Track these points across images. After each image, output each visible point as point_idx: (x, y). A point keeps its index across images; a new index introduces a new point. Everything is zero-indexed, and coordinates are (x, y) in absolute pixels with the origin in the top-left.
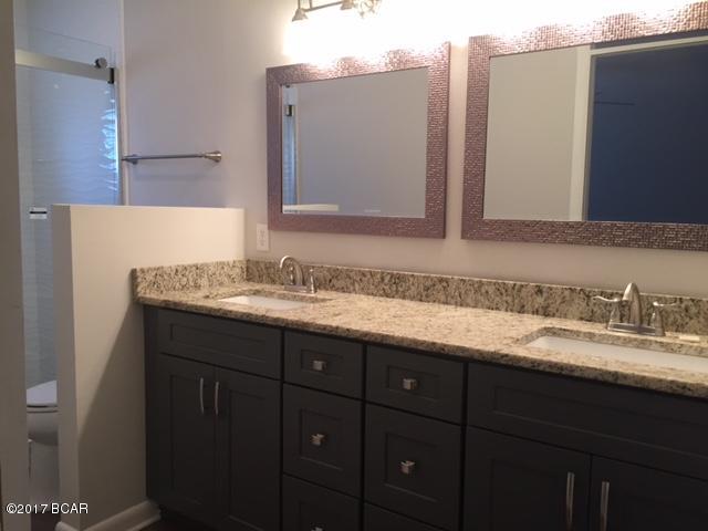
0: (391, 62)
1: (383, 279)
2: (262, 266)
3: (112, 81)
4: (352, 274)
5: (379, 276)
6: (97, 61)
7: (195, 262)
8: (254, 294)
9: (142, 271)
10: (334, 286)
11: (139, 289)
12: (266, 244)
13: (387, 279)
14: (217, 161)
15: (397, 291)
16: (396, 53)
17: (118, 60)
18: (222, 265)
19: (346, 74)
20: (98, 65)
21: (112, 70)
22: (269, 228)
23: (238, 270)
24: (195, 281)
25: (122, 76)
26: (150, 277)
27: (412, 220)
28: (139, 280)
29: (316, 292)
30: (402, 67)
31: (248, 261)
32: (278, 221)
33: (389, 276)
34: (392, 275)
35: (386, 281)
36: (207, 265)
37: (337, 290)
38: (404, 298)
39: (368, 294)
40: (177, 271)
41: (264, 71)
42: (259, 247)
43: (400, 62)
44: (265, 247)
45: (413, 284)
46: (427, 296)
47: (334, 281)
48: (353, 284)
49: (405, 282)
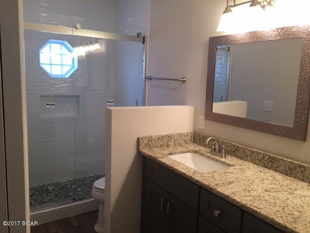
0: (279, 34)
1: (264, 157)
2: (201, 136)
3: (144, 43)
4: (246, 151)
5: (261, 155)
6: (138, 34)
7: (168, 133)
8: (195, 152)
9: (142, 139)
10: (236, 155)
11: (140, 147)
12: (204, 125)
13: (266, 158)
14: (184, 82)
15: (272, 166)
16: (282, 29)
17: (147, 33)
18: (181, 135)
19: (251, 41)
20: (138, 36)
21: (144, 37)
22: (206, 118)
23: (189, 137)
24: (167, 143)
25: (148, 40)
26: (146, 141)
27: (284, 127)
28: (141, 143)
29: (225, 157)
30: (286, 37)
31: (194, 133)
32: (210, 116)
33: (268, 157)
34: (270, 157)
35: (266, 159)
36: (174, 135)
37: (238, 157)
38: (276, 171)
39: (255, 164)
40: (159, 138)
41: (208, 39)
42: (200, 127)
43: (284, 34)
44: (203, 128)
45: (282, 164)
46: (290, 173)
47: (236, 152)
48: (247, 156)
49: (277, 162)
